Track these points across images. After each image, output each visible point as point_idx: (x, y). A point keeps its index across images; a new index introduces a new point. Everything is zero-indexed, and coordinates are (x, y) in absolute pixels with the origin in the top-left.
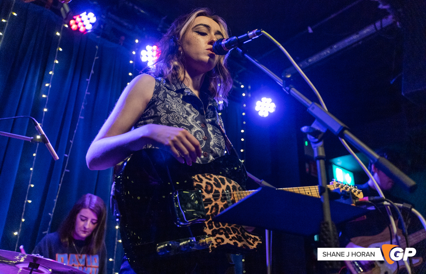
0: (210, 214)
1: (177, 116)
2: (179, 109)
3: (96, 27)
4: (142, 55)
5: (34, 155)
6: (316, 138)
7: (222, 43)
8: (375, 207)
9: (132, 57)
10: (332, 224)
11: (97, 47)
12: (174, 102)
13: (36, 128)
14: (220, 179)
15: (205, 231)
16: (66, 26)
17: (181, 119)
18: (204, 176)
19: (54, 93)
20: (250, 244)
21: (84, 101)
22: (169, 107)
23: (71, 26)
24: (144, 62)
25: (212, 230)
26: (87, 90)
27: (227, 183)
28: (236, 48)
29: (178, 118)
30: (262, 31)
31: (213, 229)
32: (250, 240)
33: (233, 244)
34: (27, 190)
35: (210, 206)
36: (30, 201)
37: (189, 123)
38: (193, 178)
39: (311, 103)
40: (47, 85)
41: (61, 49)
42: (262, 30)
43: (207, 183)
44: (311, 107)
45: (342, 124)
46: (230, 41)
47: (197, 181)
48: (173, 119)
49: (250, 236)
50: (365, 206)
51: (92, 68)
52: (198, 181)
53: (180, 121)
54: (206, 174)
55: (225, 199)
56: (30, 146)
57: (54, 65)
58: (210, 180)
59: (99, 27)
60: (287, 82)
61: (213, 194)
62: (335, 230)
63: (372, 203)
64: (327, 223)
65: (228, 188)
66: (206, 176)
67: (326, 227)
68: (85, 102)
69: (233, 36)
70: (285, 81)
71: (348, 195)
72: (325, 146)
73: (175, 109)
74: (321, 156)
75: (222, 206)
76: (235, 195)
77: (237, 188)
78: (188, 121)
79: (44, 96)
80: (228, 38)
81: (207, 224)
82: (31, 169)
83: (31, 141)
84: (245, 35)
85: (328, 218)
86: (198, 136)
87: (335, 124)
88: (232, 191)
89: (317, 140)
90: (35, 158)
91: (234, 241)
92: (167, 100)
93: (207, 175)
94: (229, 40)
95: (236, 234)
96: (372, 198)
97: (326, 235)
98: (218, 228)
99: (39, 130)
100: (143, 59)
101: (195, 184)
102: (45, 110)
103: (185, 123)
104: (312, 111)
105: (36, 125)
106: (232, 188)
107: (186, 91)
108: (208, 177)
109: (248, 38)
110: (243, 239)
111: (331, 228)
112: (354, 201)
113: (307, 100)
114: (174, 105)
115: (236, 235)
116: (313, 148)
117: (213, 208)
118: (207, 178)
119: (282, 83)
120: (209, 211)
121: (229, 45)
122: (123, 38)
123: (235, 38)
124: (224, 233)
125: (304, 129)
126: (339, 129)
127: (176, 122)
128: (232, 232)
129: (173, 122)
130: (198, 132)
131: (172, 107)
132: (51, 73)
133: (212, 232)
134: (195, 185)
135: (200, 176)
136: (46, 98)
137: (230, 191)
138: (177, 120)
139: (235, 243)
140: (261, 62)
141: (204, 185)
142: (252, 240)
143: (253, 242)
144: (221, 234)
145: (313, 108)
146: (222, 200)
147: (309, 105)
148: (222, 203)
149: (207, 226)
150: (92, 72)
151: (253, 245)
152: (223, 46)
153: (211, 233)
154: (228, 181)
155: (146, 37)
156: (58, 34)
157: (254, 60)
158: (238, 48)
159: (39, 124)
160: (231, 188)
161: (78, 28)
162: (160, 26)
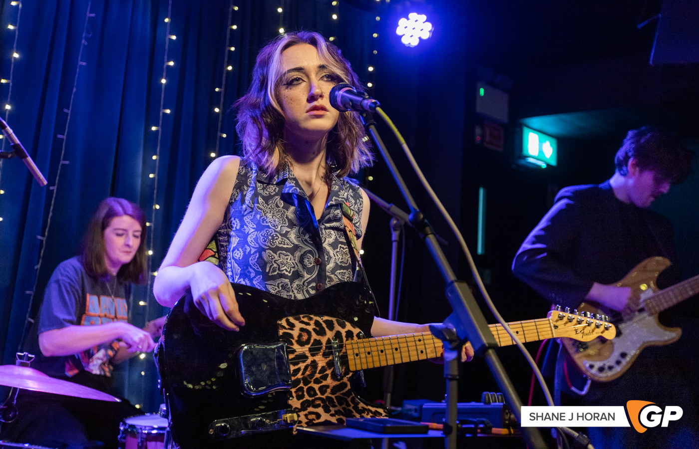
0: (302, 376)
1: (271, 234)
2: (276, 220)
12: (269, 208)
14: (325, 322)
15: (290, 402)
17: (277, 239)
18: (298, 319)
21: (85, 29)
22: (260, 217)
25: (301, 401)
26: (88, 10)
27: (337, 328)
29: (273, 237)
31: (305, 399)
32: (368, 414)
33: (336, 422)
35: (302, 366)
37: (291, 242)
38: (278, 324)
43: (302, 330)
47: (285, 328)
48: (265, 241)
49: (369, 409)
52: (287, 327)
53: (276, 242)
54: (301, 316)
55: (331, 353)
58: (308, 324)
61: (309, 346)
65: (338, 335)
66: (301, 319)
68: (88, 32)
73: (270, 222)
75: (324, 364)
76: (348, 347)
77: (355, 335)
78: (289, 240)
81: (295, 392)
86: (306, 261)
88: (345, 339)
91: (337, 417)
92: (258, 207)
93: (303, 317)
95: (344, 406)
98: (313, 398)
101: (281, 332)
103: (284, 244)
106: (346, 335)
107: (288, 183)
108: (306, 320)
110: (355, 413)
114: (268, 215)
115: (344, 408)
117: (308, 368)
118: (303, 322)
120: (301, 373)
124: (322, 404)
127: (270, 245)
128: (337, 404)
129: (265, 245)
130: (306, 255)
131: (265, 218)
133: (302, 404)
134: (281, 334)
135: (291, 319)
137: (341, 340)
138: (270, 242)
139: (338, 420)
141: (295, 333)
142: (371, 414)
144: (317, 406)
146: (325, 355)
148: (324, 359)
149: (294, 395)
153: (299, 406)
154: (339, 324)
160: (344, 334)
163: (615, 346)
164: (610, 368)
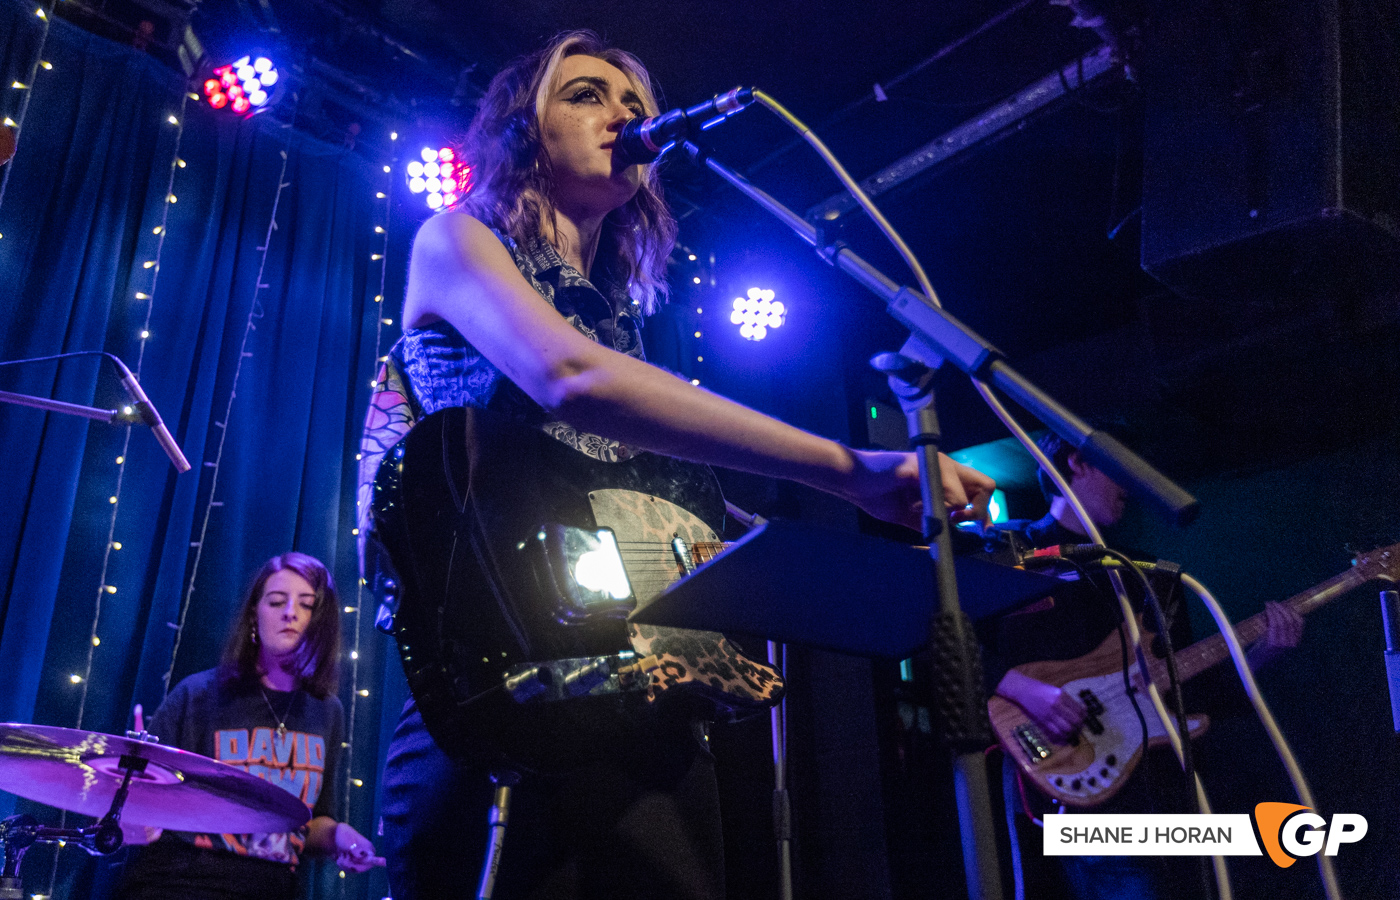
3: (278, 100)
4: (411, 175)
5: (120, 460)
6: (915, 385)
7: (643, 129)
8: (1080, 573)
9: (382, 182)
10: (964, 619)
11: (284, 154)
13: (124, 384)
14: (659, 504)
15: (634, 641)
16: (196, 97)
18: (617, 495)
19: (169, 287)
20: (753, 685)
21: (253, 307)
23: (210, 96)
24: (417, 194)
25: (651, 640)
26: (259, 278)
27: (678, 518)
28: (682, 143)
30: (754, 93)
32: (753, 675)
33: (710, 685)
34: (103, 557)
36: (112, 590)
38: (589, 496)
39: (896, 288)
40: (148, 265)
41: (183, 164)
42: (754, 90)
44: (898, 301)
45: (986, 345)
46: (664, 124)
47: (600, 505)
49: (752, 666)
50: (1052, 571)
51: (274, 216)
56: (107, 434)
57: (167, 208)
58: (633, 505)
59: (288, 99)
60: (830, 234)
62: (973, 634)
63: (1071, 561)
64: (950, 618)
65: (681, 531)
67: (946, 629)
68: (257, 311)
69: (672, 108)
70: (822, 231)
71: (1004, 541)
72: (939, 407)
74: (928, 434)
77: (705, 535)
79: (140, 296)
80: (658, 114)
82: (113, 500)
83: (110, 422)
84: (708, 105)
85: (951, 602)
87: (967, 345)
88: (692, 539)
89: (916, 391)
90: (122, 470)
91: (711, 675)
93: (625, 493)
94: (660, 121)
95: (716, 656)
96: (1069, 549)
97: (947, 649)
99: (132, 388)
100: (415, 186)
101: (596, 511)
102: (145, 334)
104: (900, 309)
105: (124, 375)
106: (693, 532)
107: (564, 273)
108: (628, 497)
109: (714, 112)
110: (734, 672)
111: (960, 630)
112: (1021, 558)
113: (886, 281)
115: (716, 661)
116: (906, 414)
118: (624, 500)
119: (814, 237)
121: (661, 135)
122: (355, 128)
123: (677, 113)
125: (879, 361)
126: (978, 359)
128: (704, 652)
132: (157, 231)
133: (653, 646)
135: (609, 493)
136: (146, 302)
139: (713, 680)
140: (752, 180)
142: (757, 676)
143: (762, 681)
144: (676, 653)
145: (904, 303)
147: (893, 296)
149: (637, 628)
150: (274, 225)
151: (761, 690)
152: (646, 138)
153: (649, 650)
154: (680, 513)
155: (420, 123)
156: (173, 120)
157: (733, 174)
158: (687, 143)
159: (131, 377)
160: (690, 531)
161: (230, 102)
162: (458, 92)
163: (1096, 750)
164: (1092, 782)
